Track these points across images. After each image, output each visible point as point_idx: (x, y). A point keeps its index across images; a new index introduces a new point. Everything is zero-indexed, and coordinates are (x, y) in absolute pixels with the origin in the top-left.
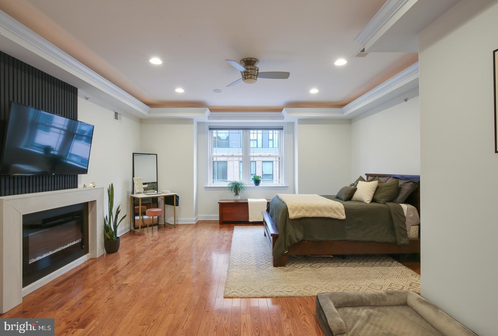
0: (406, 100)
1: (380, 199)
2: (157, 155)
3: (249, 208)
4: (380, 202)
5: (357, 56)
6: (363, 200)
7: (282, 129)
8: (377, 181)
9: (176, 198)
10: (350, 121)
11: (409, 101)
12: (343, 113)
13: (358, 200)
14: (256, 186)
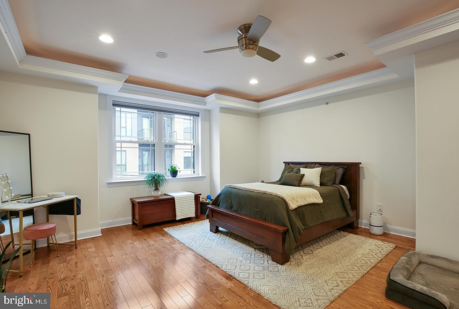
0: (327, 103)
1: (327, 183)
2: (29, 135)
3: (176, 204)
4: (327, 185)
5: (327, 58)
6: (314, 184)
7: (198, 116)
8: (321, 168)
9: (77, 203)
10: (258, 115)
11: (329, 105)
12: (258, 107)
13: (307, 184)
14: (174, 178)
